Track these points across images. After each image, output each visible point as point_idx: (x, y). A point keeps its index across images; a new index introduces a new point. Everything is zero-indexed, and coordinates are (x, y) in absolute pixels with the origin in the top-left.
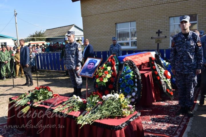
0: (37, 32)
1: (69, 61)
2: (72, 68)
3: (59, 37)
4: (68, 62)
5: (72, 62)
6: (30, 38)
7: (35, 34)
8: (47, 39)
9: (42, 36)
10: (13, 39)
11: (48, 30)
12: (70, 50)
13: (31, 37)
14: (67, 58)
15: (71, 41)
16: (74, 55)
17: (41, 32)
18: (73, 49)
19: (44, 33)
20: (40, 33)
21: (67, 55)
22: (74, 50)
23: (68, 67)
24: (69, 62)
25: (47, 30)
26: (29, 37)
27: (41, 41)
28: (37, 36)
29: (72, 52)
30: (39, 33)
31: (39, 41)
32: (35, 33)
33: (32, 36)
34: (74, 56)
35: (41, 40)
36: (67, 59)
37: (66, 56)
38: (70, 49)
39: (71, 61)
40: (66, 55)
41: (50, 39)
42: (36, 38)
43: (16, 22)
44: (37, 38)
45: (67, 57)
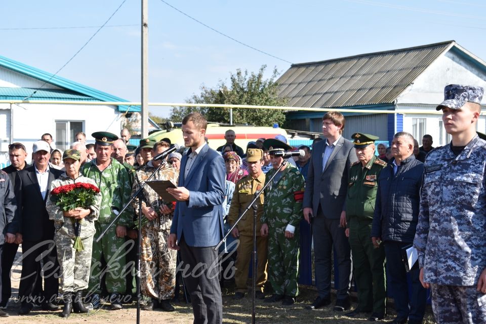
0: (239, 74)
1: (442, 239)
2: (460, 280)
3: (356, 107)
4: (435, 243)
5: (460, 248)
6: (202, 108)
7: (229, 87)
8: (290, 114)
9: (267, 101)
10: (117, 108)
11: (303, 69)
12: (452, 182)
13: (208, 102)
14: (433, 224)
15: (461, 136)
16: (472, 209)
17: (260, 76)
18: (470, 180)
19: (276, 84)
20: (256, 81)
21: (431, 209)
22: (475, 185)
23: (437, 273)
24: (442, 247)
25: (293, 66)
26: (197, 102)
27: (259, 124)
28: (241, 97)
29: (462, 194)
30: (250, 84)
31: (250, 124)
32: (233, 80)
33: (212, 93)
34: (471, 214)
35: (256, 120)
36: (434, 230)
37: (426, 213)
38: (449, 176)
39: (453, 243)
40: (426, 205)
41: (308, 119)
42: (234, 109)
43: (145, 21)
44: (241, 111)
45: (436, 220)
